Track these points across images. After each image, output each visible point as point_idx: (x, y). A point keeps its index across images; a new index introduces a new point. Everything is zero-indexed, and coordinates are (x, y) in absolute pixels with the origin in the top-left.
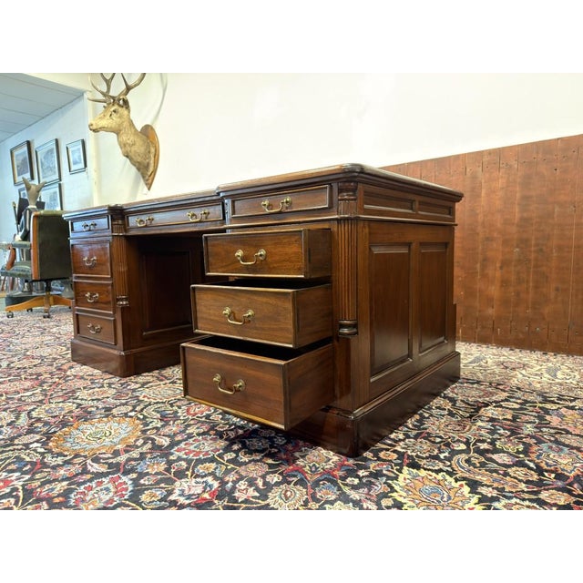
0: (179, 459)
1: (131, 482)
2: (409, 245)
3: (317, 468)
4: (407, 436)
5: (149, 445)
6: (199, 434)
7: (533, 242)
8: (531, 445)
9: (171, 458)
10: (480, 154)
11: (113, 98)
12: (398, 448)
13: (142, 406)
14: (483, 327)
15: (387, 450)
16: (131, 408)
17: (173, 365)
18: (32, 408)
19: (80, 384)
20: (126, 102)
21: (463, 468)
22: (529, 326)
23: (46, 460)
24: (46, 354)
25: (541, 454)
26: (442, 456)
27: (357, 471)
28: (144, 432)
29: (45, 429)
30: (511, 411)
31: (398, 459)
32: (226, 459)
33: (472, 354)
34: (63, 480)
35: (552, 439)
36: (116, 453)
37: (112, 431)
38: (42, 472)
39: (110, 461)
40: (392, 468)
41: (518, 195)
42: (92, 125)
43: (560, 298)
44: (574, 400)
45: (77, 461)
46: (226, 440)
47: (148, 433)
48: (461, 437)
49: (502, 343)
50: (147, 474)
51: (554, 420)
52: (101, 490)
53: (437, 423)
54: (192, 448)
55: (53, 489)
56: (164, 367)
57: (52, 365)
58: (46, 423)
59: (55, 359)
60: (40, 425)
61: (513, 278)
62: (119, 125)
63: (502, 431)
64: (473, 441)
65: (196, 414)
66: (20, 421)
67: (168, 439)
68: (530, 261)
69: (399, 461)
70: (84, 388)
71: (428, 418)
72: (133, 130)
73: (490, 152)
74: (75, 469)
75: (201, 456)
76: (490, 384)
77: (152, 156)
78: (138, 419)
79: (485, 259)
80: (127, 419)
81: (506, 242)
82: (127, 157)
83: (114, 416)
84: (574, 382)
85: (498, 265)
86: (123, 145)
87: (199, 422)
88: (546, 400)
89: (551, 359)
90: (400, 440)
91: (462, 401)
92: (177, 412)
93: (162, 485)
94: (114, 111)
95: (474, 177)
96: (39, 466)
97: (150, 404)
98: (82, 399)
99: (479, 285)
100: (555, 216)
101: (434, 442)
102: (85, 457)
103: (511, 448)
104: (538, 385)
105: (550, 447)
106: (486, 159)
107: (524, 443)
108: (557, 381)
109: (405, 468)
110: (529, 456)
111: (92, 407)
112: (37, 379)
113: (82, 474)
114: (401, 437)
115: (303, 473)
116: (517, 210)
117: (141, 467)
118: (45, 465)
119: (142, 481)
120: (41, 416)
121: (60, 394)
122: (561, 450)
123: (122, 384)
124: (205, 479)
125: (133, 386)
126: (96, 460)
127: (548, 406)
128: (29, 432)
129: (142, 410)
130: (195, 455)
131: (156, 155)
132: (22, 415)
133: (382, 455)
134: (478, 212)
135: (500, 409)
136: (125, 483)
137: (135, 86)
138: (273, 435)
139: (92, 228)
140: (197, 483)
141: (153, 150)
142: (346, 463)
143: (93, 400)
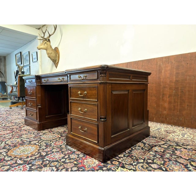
0: (47, 160)
1: (29, 167)
2: (128, 91)
3: (90, 166)
4: (124, 156)
5: (39, 155)
6: (56, 152)
7: (180, 89)
8: (166, 162)
9: (44, 160)
10: (162, 58)
11: (45, 39)
12: (120, 160)
13: (41, 141)
14: (162, 118)
15: (116, 161)
16: (37, 142)
17: (56, 127)
18: (7, 140)
19: (25, 132)
20: (49, 40)
21: (139, 169)
22: (178, 118)
23: (5, 158)
24: (17, 122)
25: (169, 165)
26: (134, 164)
27: (103, 168)
28: (39, 150)
29: (8, 148)
30: (164, 149)
31: (118, 164)
32: (61, 161)
33: (157, 127)
34: (8, 165)
35: (175, 160)
36: (28, 157)
37: (29, 149)
38: (3, 162)
39: (25, 160)
40: (115, 167)
41: (175, 72)
42: (38, 47)
43: (189, 109)
44: (187, 146)
45: (15, 159)
46: (64, 154)
47: (40, 151)
48: (143, 157)
49: (169, 123)
50: (35, 165)
51: (178, 153)
52: (19, 169)
53: (136, 152)
54: (52, 156)
55: (4, 168)
56: (52, 128)
57: (18, 126)
58: (10, 146)
59: (20, 124)
60: (7, 146)
61: (173, 101)
62: (47, 47)
63: (158, 156)
64: (146, 159)
65: (57, 145)
66: (2, 144)
67: (45, 153)
68: (178, 95)
69: (118, 165)
70: (25, 134)
71: (134, 150)
72: (51, 49)
73: (166, 57)
74: (13, 162)
75: (54, 159)
76: (160, 138)
77: (57, 57)
78: (39, 145)
79: (163, 94)
80: (35, 145)
81: (170, 88)
82: (49, 57)
83: (31, 144)
84: (190, 139)
85: (168, 96)
86: (48, 54)
87: (57, 147)
88: (178, 145)
89: (185, 130)
90: (122, 157)
91: (148, 144)
92: (51, 144)
93: (38, 169)
94: (45, 43)
95: (160, 66)
96: (2, 160)
97: (44, 141)
98: (23, 138)
99: (161, 103)
100: (187, 80)
101: (133, 159)
102: (18, 158)
103: (159, 162)
104: (177, 140)
105: (173, 163)
106: (164, 60)
107: (164, 161)
108: (184, 138)
109: (120, 168)
110: (164, 166)
111: (26, 141)
112: (12, 130)
113: (14, 164)
114: (122, 156)
115: (85, 167)
116: (174, 78)
117: (34, 163)
118: (4, 160)
119: (32, 167)
120: (9, 143)
121: (17, 136)
122: (177, 164)
123: (37, 133)
124: (52, 168)
125: (41, 134)
126: (21, 159)
127: (177, 147)
128: (4, 148)
129: (41, 143)
130: (52, 159)
131: (59, 57)
132: (3, 143)
133: (113, 162)
134: (161, 78)
135: (160, 148)
136: (27, 168)
137: (52, 35)
138: (80, 153)
139: (31, 82)
140: (49, 169)
141: (58, 55)
142: (100, 165)
143: (27, 138)
